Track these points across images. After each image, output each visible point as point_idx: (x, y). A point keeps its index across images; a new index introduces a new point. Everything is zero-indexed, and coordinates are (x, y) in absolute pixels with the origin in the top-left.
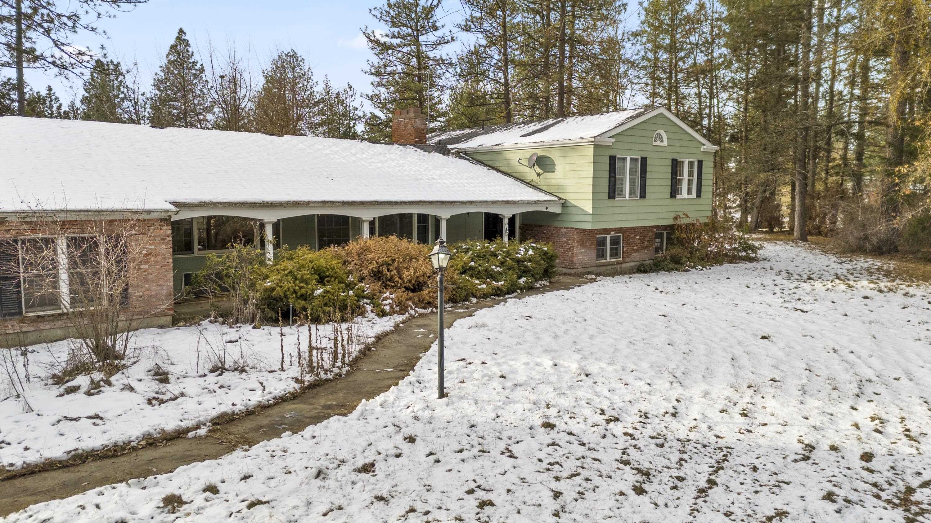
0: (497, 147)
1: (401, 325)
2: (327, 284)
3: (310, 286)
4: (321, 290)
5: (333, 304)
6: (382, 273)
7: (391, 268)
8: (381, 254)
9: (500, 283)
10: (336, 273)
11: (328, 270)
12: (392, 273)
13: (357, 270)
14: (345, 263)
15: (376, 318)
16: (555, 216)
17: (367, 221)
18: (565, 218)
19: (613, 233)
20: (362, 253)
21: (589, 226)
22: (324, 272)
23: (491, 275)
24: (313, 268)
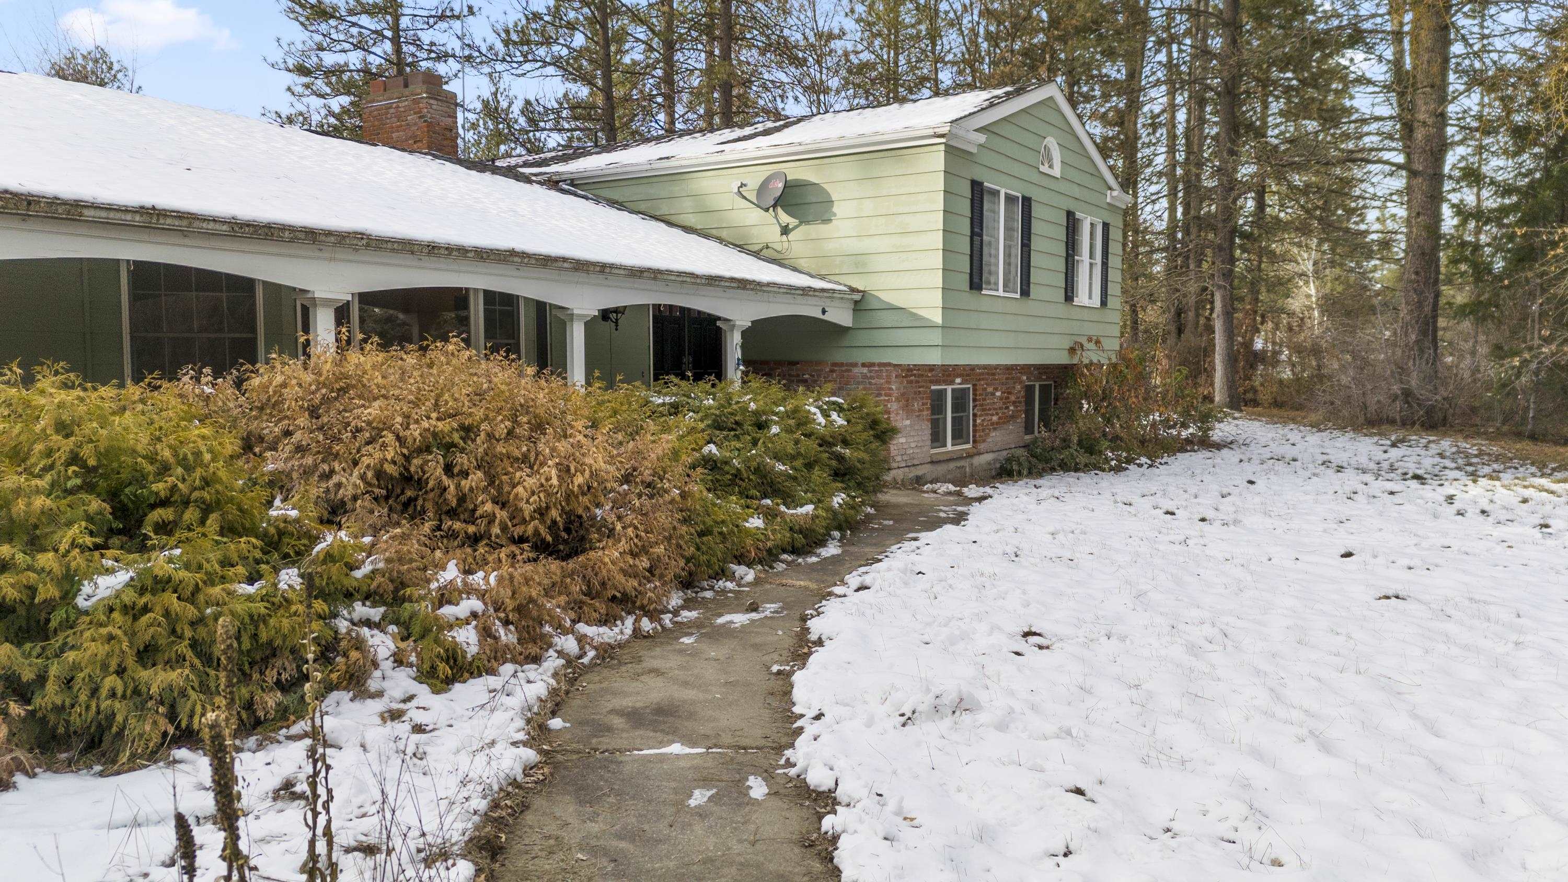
0: (665, 164)
1: (556, 723)
2: (155, 540)
3: (46, 559)
4: (123, 577)
5: (194, 644)
6: (420, 483)
7: (462, 460)
8: (416, 404)
9: (800, 511)
10: (207, 483)
11: (165, 469)
12: (466, 484)
13: (307, 473)
14: (249, 444)
15: (423, 693)
16: (839, 331)
17: (327, 302)
18: (862, 338)
19: (958, 380)
20: (325, 400)
21: (934, 358)
22: (140, 478)
23: (771, 484)
24: (74, 459)
